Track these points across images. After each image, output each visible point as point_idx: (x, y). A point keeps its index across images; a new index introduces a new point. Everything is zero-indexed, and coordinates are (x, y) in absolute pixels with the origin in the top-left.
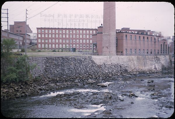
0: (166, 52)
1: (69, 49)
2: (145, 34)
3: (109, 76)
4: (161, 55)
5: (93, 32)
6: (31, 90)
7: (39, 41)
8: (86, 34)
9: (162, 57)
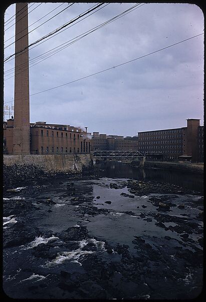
0: (87, 151)
2: (63, 129)
3: (21, 179)
4: (81, 154)
9: (82, 156)
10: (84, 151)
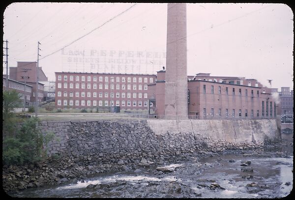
0: (271, 115)
1: (109, 108)
2: (236, 83)
3: (176, 154)
4: (262, 119)
5: (149, 80)
6: (43, 176)
7: (60, 94)
8: (138, 84)
9: (264, 123)
10: (267, 115)
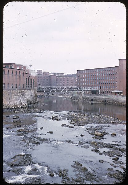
2: (9, 67)
4: (26, 89)
9: (27, 92)
10: (29, 87)
